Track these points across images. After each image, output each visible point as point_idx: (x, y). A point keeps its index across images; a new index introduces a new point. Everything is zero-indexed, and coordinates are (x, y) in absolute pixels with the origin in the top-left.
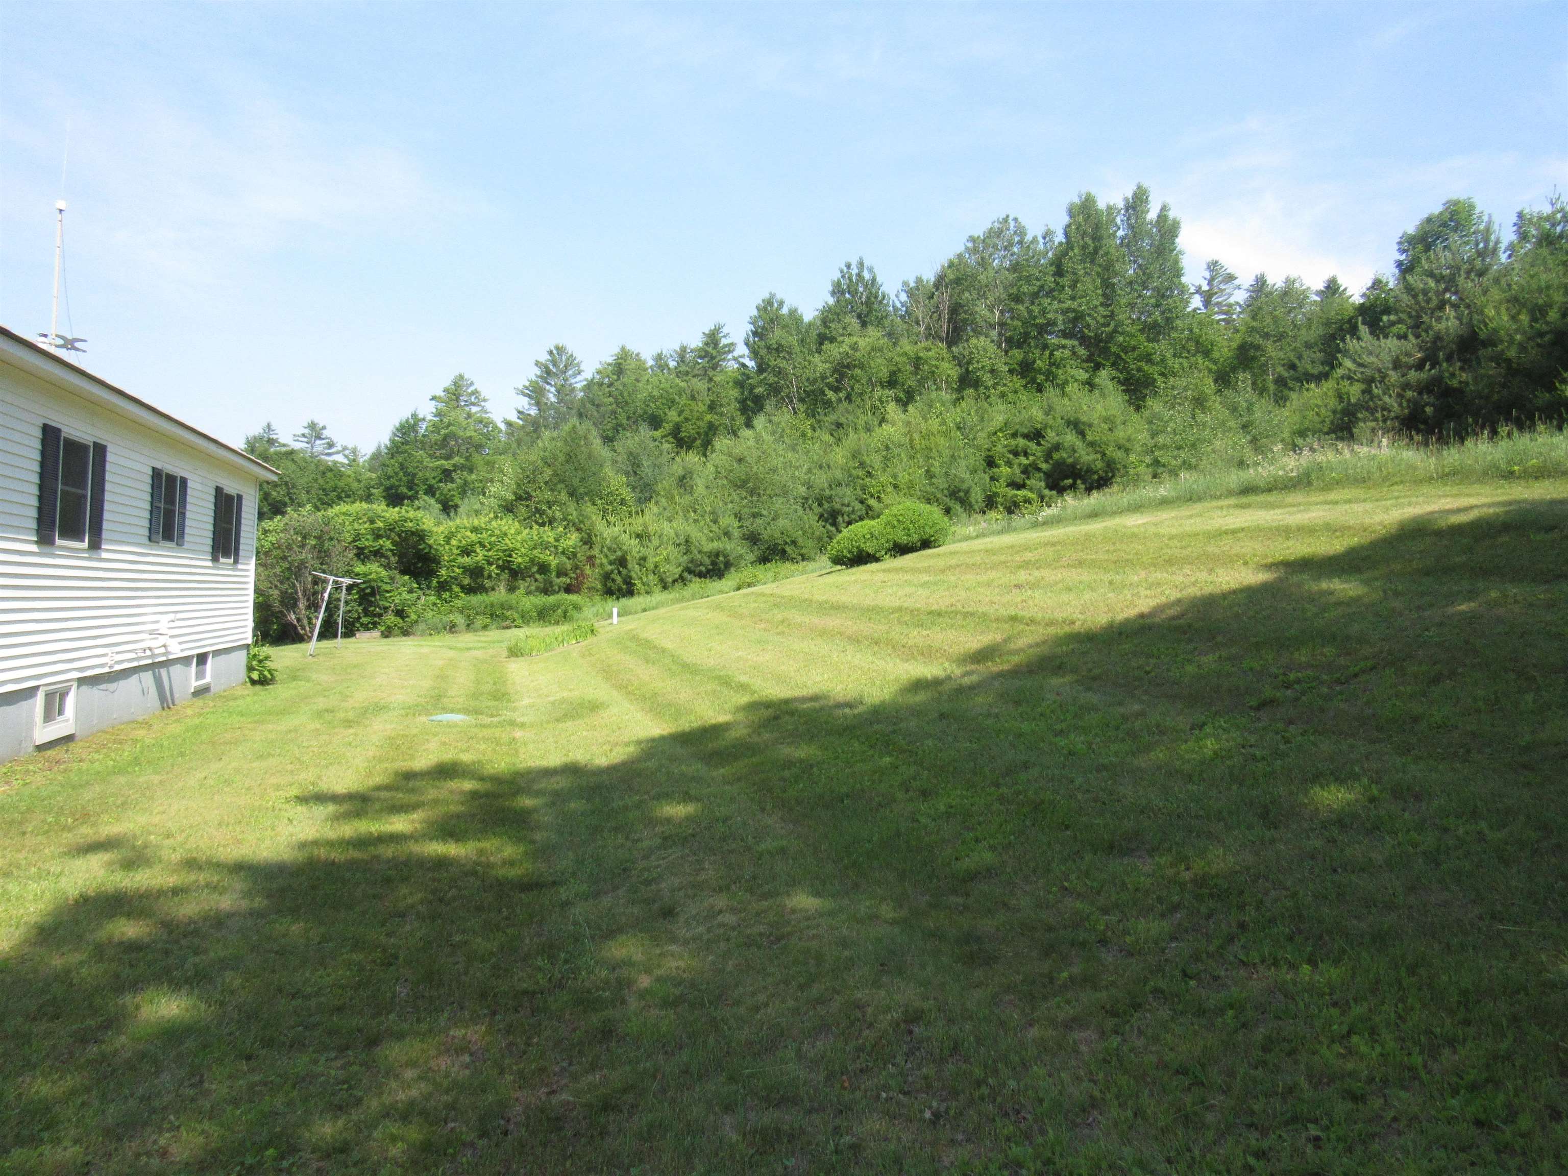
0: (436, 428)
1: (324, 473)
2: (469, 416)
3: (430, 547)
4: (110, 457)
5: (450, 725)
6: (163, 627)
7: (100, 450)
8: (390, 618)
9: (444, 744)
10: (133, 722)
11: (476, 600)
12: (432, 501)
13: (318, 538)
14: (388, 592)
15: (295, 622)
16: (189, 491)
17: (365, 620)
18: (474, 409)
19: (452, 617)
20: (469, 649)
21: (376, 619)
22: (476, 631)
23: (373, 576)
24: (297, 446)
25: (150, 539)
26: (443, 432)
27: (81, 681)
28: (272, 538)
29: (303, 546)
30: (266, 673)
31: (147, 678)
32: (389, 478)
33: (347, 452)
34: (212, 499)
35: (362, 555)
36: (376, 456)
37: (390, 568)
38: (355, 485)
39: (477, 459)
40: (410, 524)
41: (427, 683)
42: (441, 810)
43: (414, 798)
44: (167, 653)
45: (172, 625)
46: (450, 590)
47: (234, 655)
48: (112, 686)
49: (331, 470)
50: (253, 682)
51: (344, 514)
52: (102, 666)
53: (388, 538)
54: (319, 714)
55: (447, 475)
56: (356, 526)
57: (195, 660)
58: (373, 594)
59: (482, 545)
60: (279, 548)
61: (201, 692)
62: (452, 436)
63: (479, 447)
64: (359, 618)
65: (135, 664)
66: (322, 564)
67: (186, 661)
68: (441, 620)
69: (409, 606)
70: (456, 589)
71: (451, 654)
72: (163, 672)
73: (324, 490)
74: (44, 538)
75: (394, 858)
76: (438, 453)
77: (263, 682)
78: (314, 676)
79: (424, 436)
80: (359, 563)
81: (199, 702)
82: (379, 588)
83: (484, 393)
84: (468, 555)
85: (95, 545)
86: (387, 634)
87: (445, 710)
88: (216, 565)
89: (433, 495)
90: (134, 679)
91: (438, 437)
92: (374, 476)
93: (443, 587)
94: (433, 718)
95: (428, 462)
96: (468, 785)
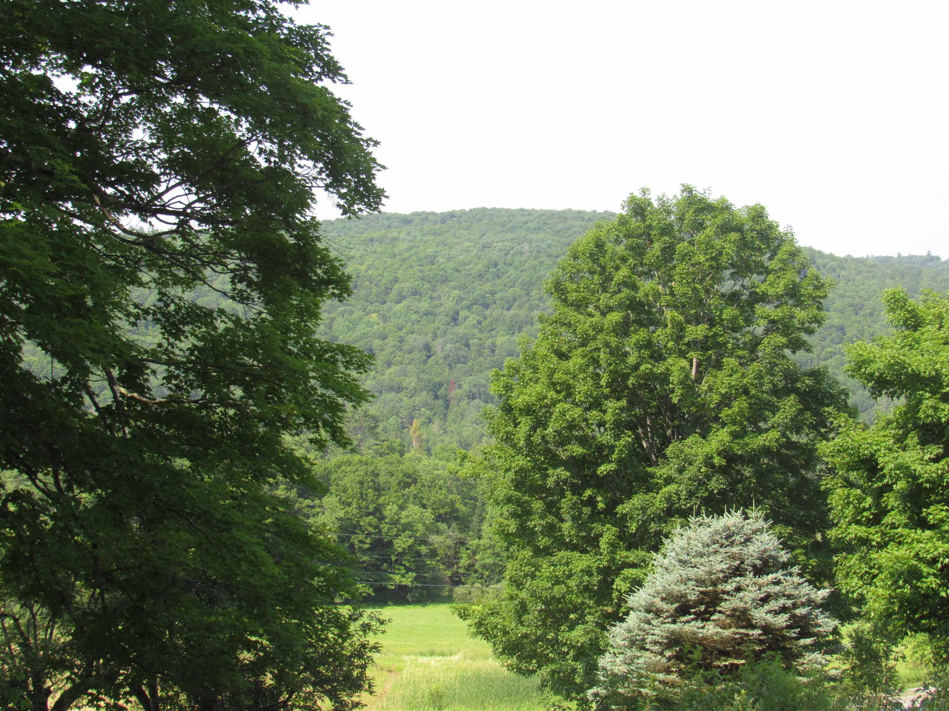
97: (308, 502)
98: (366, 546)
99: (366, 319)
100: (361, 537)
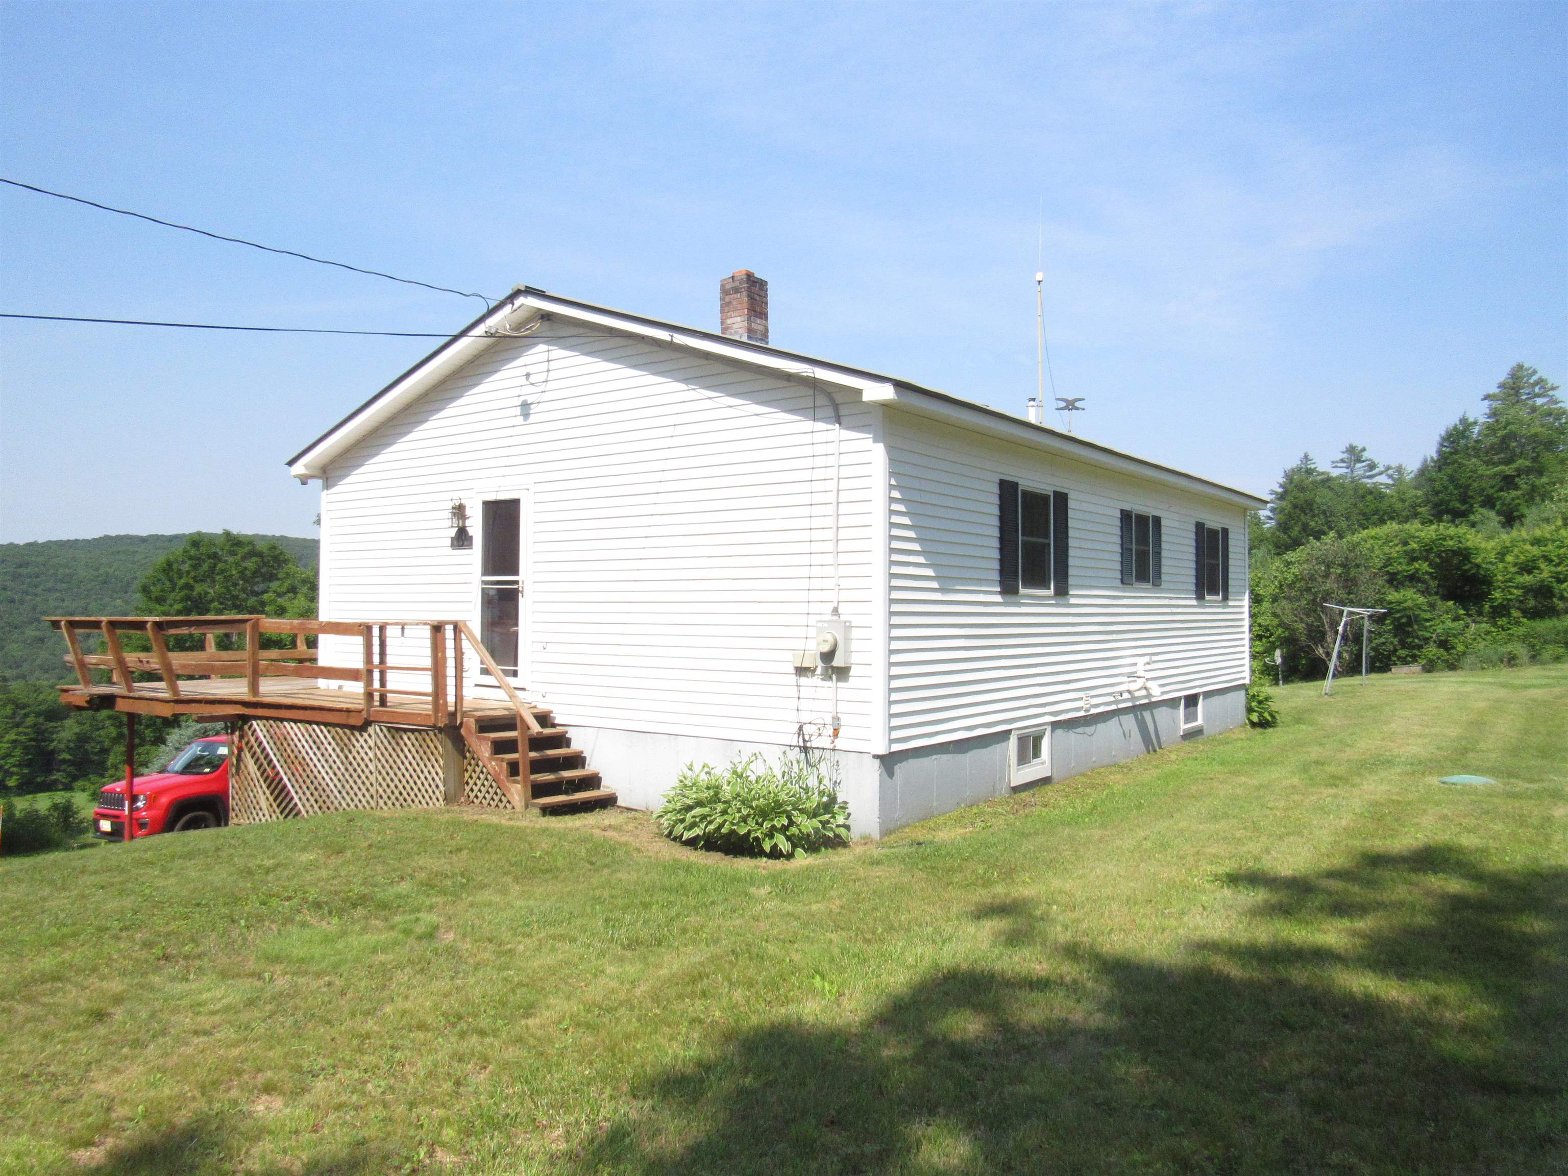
0: (1491, 429)
1: (1363, 497)
2: (1534, 409)
3: (1478, 566)
4: (1071, 504)
5: (1466, 791)
6: (1140, 669)
7: (1062, 499)
8: (1432, 650)
9: (1444, 817)
10: (1114, 766)
11: (1543, 626)
12: (1492, 514)
13: (1342, 565)
14: (1428, 620)
15: (1324, 657)
16: (1163, 530)
17: (1402, 653)
18: (1539, 401)
19: (1510, 647)
20: (1527, 687)
21: (1417, 652)
22: (1543, 663)
23: (1409, 604)
24: (1335, 473)
25: (1122, 582)
26: (1500, 433)
27: (1055, 725)
28: (1295, 570)
29: (1327, 576)
30: (1266, 715)
31: (1129, 721)
32: (1437, 493)
33: (1390, 472)
34: (1193, 536)
35: (1394, 580)
36: (1422, 472)
37: (1430, 594)
38: (1399, 506)
39: (1547, 458)
40: (1451, 543)
41: (1454, 732)
42: (1400, 919)
43: (1372, 895)
44: (1149, 695)
45: (1148, 667)
46: (1509, 615)
47: (1230, 696)
48: (1090, 730)
49: (1371, 493)
50: (1253, 725)
51: (1372, 537)
52: (1078, 709)
53: (1426, 559)
54: (1305, 768)
55: (1509, 482)
56: (1386, 549)
57: (1183, 702)
58: (1409, 624)
59: (1547, 559)
60: (1302, 579)
61: (1190, 735)
62: (1513, 436)
63: (1550, 445)
64: (1395, 650)
65: (1114, 707)
66: (1349, 593)
67: (1173, 703)
68: (1496, 653)
69: (1455, 636)
70: (1515, 613)
71: (1502, 693)
72: (1147, 715)
73: (1364, 514)
74: (1008, 588)
75: (1306, 988)
76: (1496, 458)
77: (1263, 724)
78: (1321, 719)
79: (1477, 442)
80: (1392, 590)
81: (1188, 746)
82: (1417, 616)
83: (1551, 381)
84: (1529, 572)
85: (1062, 591)
86: (1430, 668)
87: (1466, 769)
88: (1202, 602)
89: (1492, 507)
90: (1113, 722)
91: (1495, 440)
92: (1419, 493)
93: (1500, 611)
94: (1445, 779)
95: (1483, 470)
96: (1455, 885)
97: (52, 724)
98: (96, 750)
99: (113, 603)
100: (93, 745)
